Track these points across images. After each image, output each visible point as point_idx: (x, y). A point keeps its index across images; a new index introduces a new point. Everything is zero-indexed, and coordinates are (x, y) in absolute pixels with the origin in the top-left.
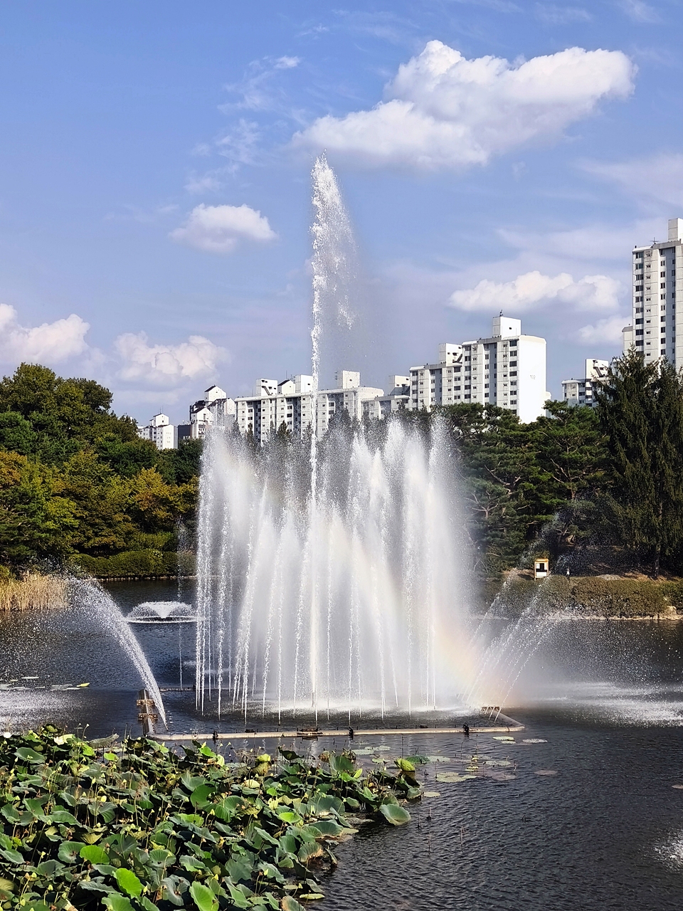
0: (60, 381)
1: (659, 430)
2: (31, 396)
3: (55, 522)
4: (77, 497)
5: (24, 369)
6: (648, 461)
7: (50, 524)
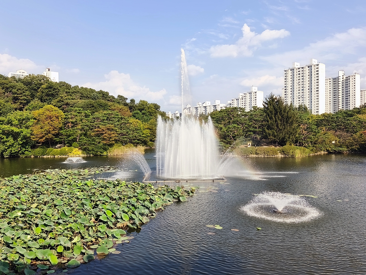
0: (149, 104)
1: (277, 112)
2: (142, 107)
3: (145, 135)
4: (150, 129)
5: (141, 101)
6: (274, 120)
7: (144, 135)
